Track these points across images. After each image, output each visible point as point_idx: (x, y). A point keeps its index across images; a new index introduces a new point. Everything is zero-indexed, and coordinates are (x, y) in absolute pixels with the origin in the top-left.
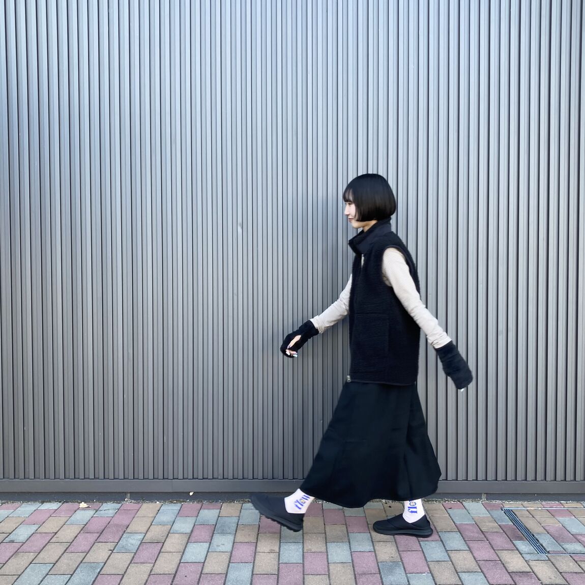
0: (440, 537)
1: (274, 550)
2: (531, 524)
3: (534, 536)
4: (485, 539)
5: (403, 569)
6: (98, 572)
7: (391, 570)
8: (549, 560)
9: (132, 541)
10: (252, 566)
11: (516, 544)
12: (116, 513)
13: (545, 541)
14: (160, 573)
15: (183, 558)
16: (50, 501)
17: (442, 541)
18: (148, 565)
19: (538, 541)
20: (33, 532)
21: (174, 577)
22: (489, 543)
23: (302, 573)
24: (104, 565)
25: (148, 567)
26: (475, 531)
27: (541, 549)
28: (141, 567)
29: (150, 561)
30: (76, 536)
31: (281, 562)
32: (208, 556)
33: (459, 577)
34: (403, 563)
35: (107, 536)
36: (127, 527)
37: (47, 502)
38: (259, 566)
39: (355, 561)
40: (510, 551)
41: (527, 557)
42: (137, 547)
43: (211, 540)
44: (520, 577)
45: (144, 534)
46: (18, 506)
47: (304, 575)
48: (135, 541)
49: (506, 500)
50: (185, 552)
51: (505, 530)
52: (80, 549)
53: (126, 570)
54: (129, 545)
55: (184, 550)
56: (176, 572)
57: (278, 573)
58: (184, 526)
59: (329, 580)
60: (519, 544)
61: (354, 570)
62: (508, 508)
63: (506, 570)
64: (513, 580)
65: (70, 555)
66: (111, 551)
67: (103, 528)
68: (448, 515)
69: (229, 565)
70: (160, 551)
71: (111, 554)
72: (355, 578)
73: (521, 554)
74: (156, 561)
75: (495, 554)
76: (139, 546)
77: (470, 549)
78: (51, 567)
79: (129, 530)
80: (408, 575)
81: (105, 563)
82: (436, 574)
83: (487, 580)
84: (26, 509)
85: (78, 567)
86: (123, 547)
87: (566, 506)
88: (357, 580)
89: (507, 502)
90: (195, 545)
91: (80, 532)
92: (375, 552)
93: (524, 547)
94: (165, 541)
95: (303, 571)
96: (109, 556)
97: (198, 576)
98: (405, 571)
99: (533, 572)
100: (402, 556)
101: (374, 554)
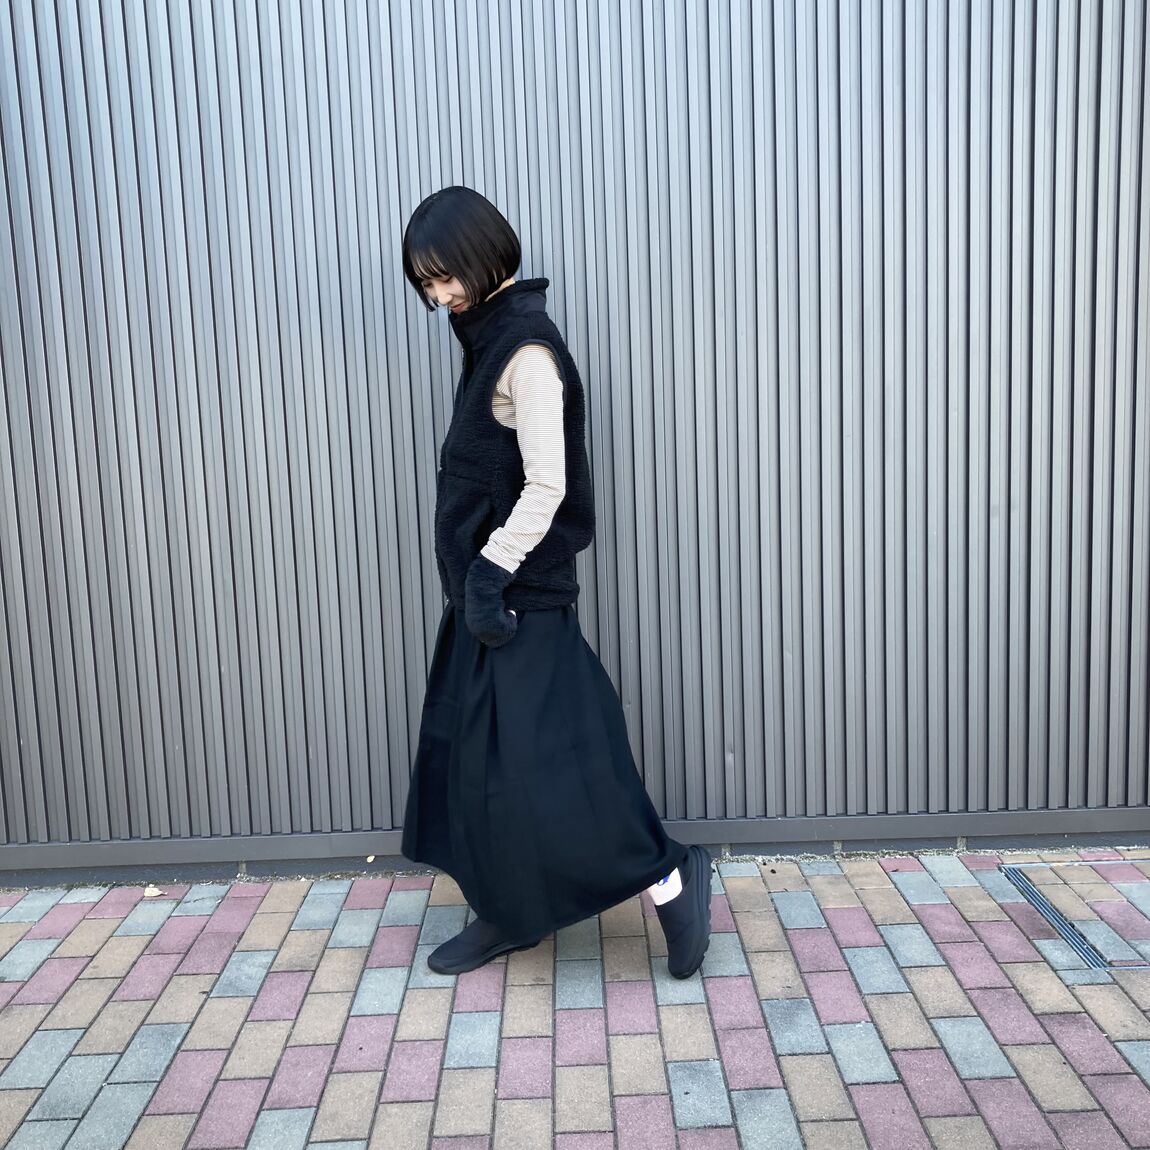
0: (882, 936)
1: (543, 980)
2: (1063, 900)
3: (1073, 927)
4: (976, 939)
5: (813, 1014)
6: (176, 1046)
7: (789, 1018)
8: (1115, 982)
9: (249, 970)
10: (499, 1019)
11: (1040, 949)
12: (218, 907)
13: (1099, 937)
14: (307, 1042)
15: (355, 1006)
16: (84, 885)
17: (887, 945)
18: (282, 1024)
19: (1084, 938)
20: (45, 957)
21: (337, 1051)
22: (986, 946)
23: (604, 1030)
24: (191, 1027)
25: (280, 1030)
26: (953, 920)
27: (1094, 957)
28: (268, 1028)
29: (287, 1015)
30: (135, 963)
31: (558, 1007)
32: (406, 1000)
33: (932, 1029)
34: (811, 999)
35: (198, 960)
36: (240, 938)
37: (78, 887)
38: (514, 1018)
39: (712, 1000)
40: (1030, 965)
41: (1070, 977)
42: (260, 982)
43: (413, 960)
44: (1061, 1024)
45: (275, 953)
46: (20, 897)
47: (607, 1035)
48: (256, 969)
49: (1007, 848)
50: (360, 990)
51: (1013, 915)
52: (143, 992)
53: (237, 1038)
54: (243, 978)
55: (358, 986)
56: (341, 1039)
57: (554, 1034)
58: (357, 930)
59: (662, 1046)
60: (1046, 945)
61: (711, 1019)
62: (1012, 866)
63: (1029, 1008)
64: (1046, 1032)
65: (122, 1007)
66: (205, 996)
67: (191, 941)
68: (893, 886)
69: (450, 1017)
70: (308, 990)
71: (206, 1000)
72: (716, 1040)
73: (1055, 971)
74: (298, 1014)
75: (1000, 972)
76: (264, 981)
77: (946, 961)
78: (78, 1038)
79: (242, 945)
80: (826, 1028)
81: (193, 1024)
82: (883, 1022)
83: (992, 1034)
84: (35, 903)
85: (135, 1034)
86: (231, 984)
87: (1129, 856)
88: (720, 1044)
89: (1009, 853)
90: (378, 974)
91: (142, 954)
92: (752, 975)
93: (1057, 954)
94: (317, 966)
95: (607, 1025)
96: (202, 1006)
97: (387, 1047)
98: (819, 1019)
99: (1086, 1012)
100: (810, 983)
101: (749, 982)
